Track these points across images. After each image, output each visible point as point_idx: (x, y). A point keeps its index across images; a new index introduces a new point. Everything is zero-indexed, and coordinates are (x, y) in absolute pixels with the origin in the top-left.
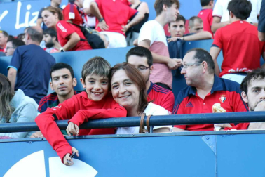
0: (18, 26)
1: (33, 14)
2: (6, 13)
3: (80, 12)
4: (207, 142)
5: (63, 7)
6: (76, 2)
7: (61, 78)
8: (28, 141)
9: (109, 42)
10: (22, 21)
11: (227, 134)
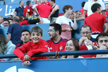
0: (6, 15)
1: (13, 10)
2: (1, 9)
3: (32, 9)
4: (83, 62)
5: (25, 7)
6: (30, 5)
7: (25, 35)
8: (10, 62)
9: (43, 21)
10: (8, 13)
11: (91, 59)
